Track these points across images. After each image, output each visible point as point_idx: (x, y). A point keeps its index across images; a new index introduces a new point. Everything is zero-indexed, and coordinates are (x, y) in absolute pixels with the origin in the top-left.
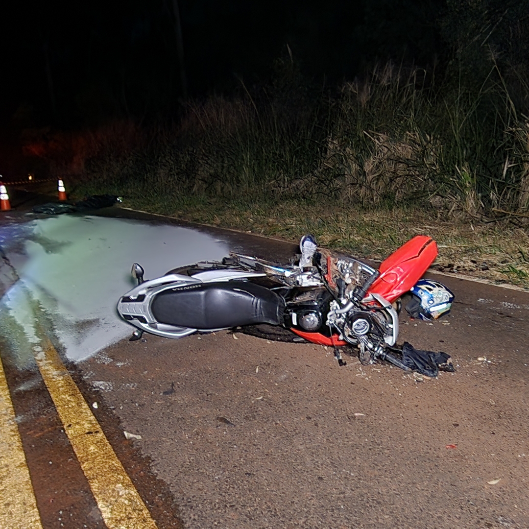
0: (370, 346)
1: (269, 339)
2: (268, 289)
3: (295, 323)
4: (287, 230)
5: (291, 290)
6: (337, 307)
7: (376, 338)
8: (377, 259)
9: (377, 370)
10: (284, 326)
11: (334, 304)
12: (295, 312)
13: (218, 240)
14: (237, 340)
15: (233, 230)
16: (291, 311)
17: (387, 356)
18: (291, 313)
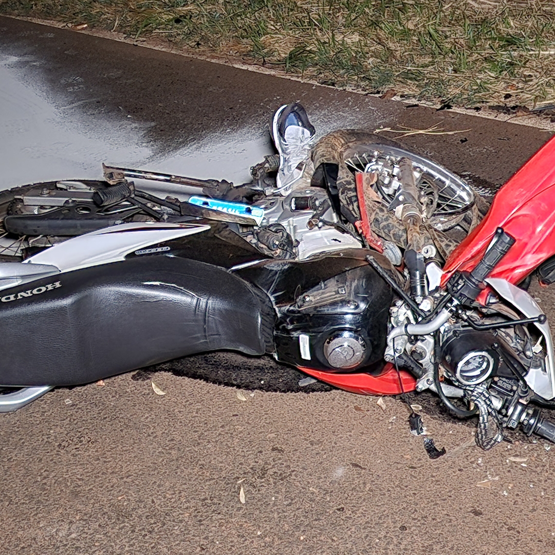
0: (497, 404)
1: (239, 387)
2: (224, 269)
3: (306, 354)
4: (178, 21)
5: (283, 272)
6: (408, 318)
7: (509, 387)
8: (408, 97)
9: (518, 460)
10: (276, 357)
11: (400, 312)
12: (305, 330)
13: (14, 59)
14: (163, 396)
15: (39, 22)
16: (295, 330)
17: (539, 425)
18: (295, 334)
